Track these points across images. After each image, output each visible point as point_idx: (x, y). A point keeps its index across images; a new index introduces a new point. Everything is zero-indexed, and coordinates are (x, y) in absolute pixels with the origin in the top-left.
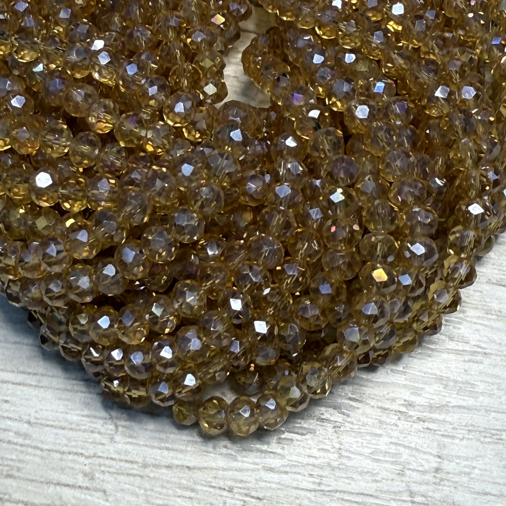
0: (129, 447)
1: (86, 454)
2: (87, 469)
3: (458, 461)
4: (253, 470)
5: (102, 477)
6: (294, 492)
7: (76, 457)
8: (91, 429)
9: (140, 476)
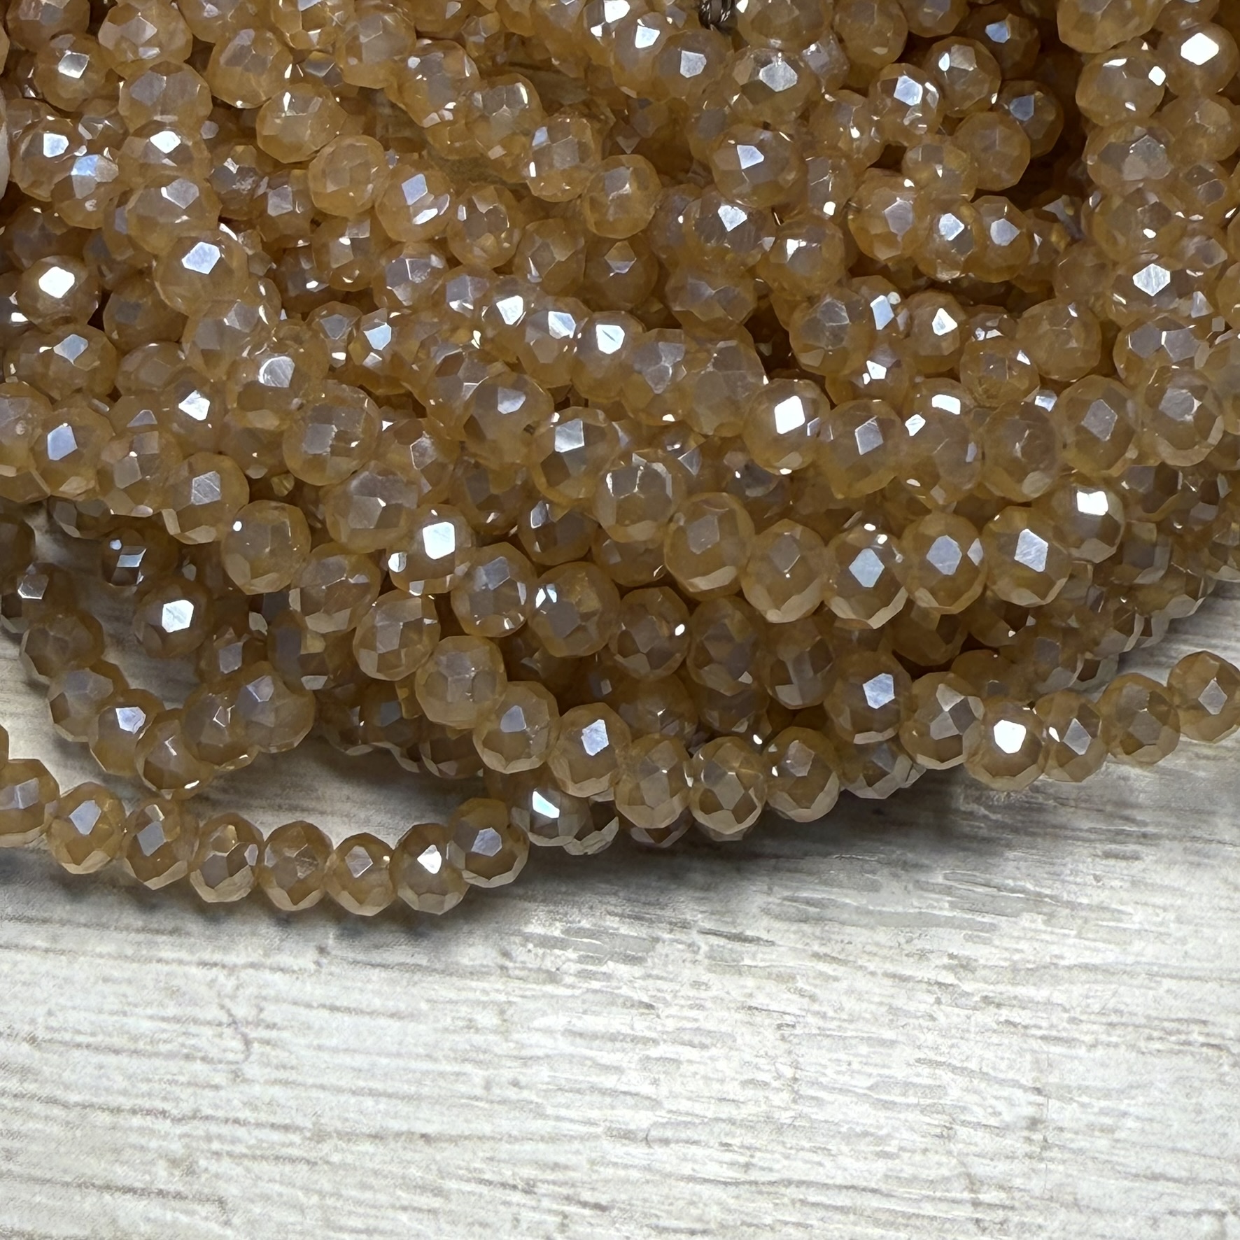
0: (277, 1092)
1: (175, 1112)
2: (177, 1147)
3: (1085, 1099)
4: (582, 1138)
5: (214, 1167)
6: (687, 1189)
7: (148, 1121)
8: (185, 1051)
9: (308, 1162)
